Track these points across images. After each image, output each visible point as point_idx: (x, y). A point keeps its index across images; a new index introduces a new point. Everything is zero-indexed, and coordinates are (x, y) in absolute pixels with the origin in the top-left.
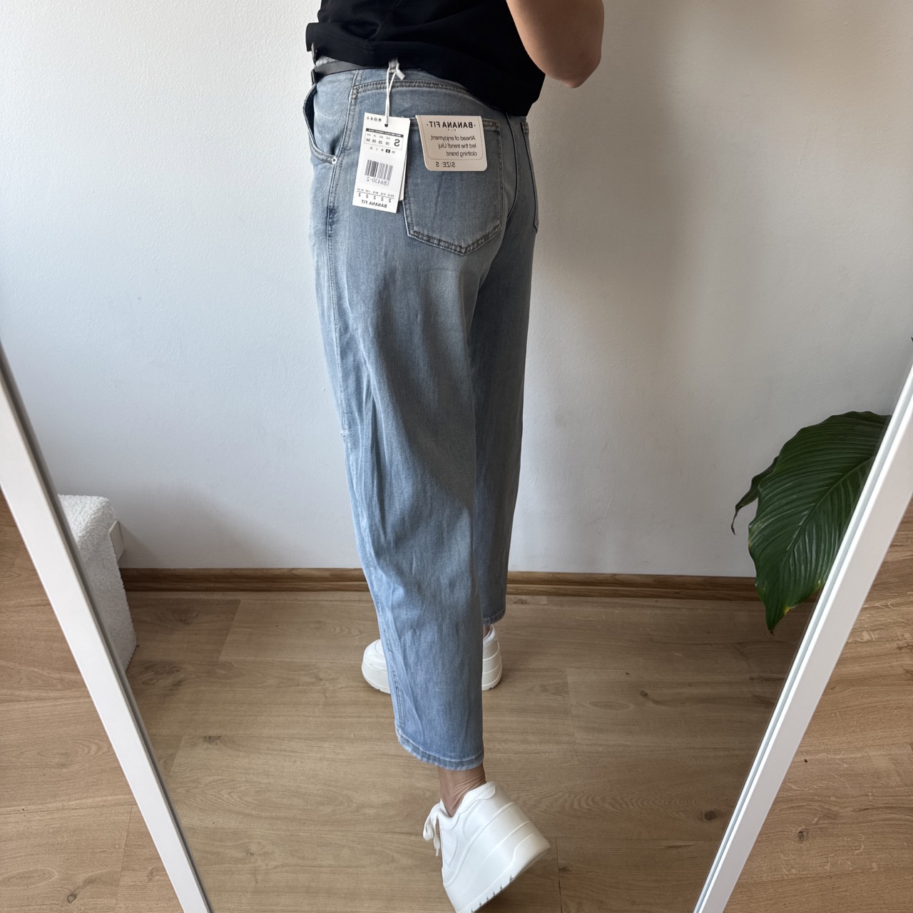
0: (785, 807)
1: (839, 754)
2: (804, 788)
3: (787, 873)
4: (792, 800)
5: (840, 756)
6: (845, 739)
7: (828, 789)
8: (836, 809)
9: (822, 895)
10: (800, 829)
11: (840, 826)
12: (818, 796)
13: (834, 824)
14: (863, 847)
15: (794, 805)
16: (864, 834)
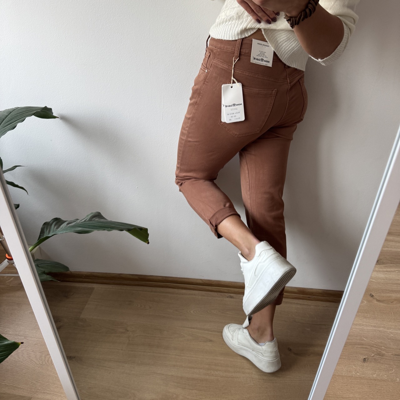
0: (359, 347)
1: (390, 330)
2: (370, 341)
3: (354, 374)
4: (363, 344)
5: (390, 331)
6: (394, 324)
7: (382, 343)
8: (384, 352)
9: (369, 386)
10: (365, 357)
11: (384, 360)
12: (376, 345)
13: (382, 358)
14: (394, 370)
15: (364, 347)
16: (395, 365)
